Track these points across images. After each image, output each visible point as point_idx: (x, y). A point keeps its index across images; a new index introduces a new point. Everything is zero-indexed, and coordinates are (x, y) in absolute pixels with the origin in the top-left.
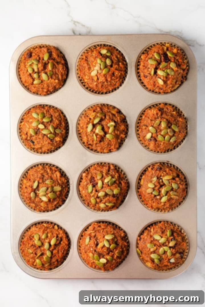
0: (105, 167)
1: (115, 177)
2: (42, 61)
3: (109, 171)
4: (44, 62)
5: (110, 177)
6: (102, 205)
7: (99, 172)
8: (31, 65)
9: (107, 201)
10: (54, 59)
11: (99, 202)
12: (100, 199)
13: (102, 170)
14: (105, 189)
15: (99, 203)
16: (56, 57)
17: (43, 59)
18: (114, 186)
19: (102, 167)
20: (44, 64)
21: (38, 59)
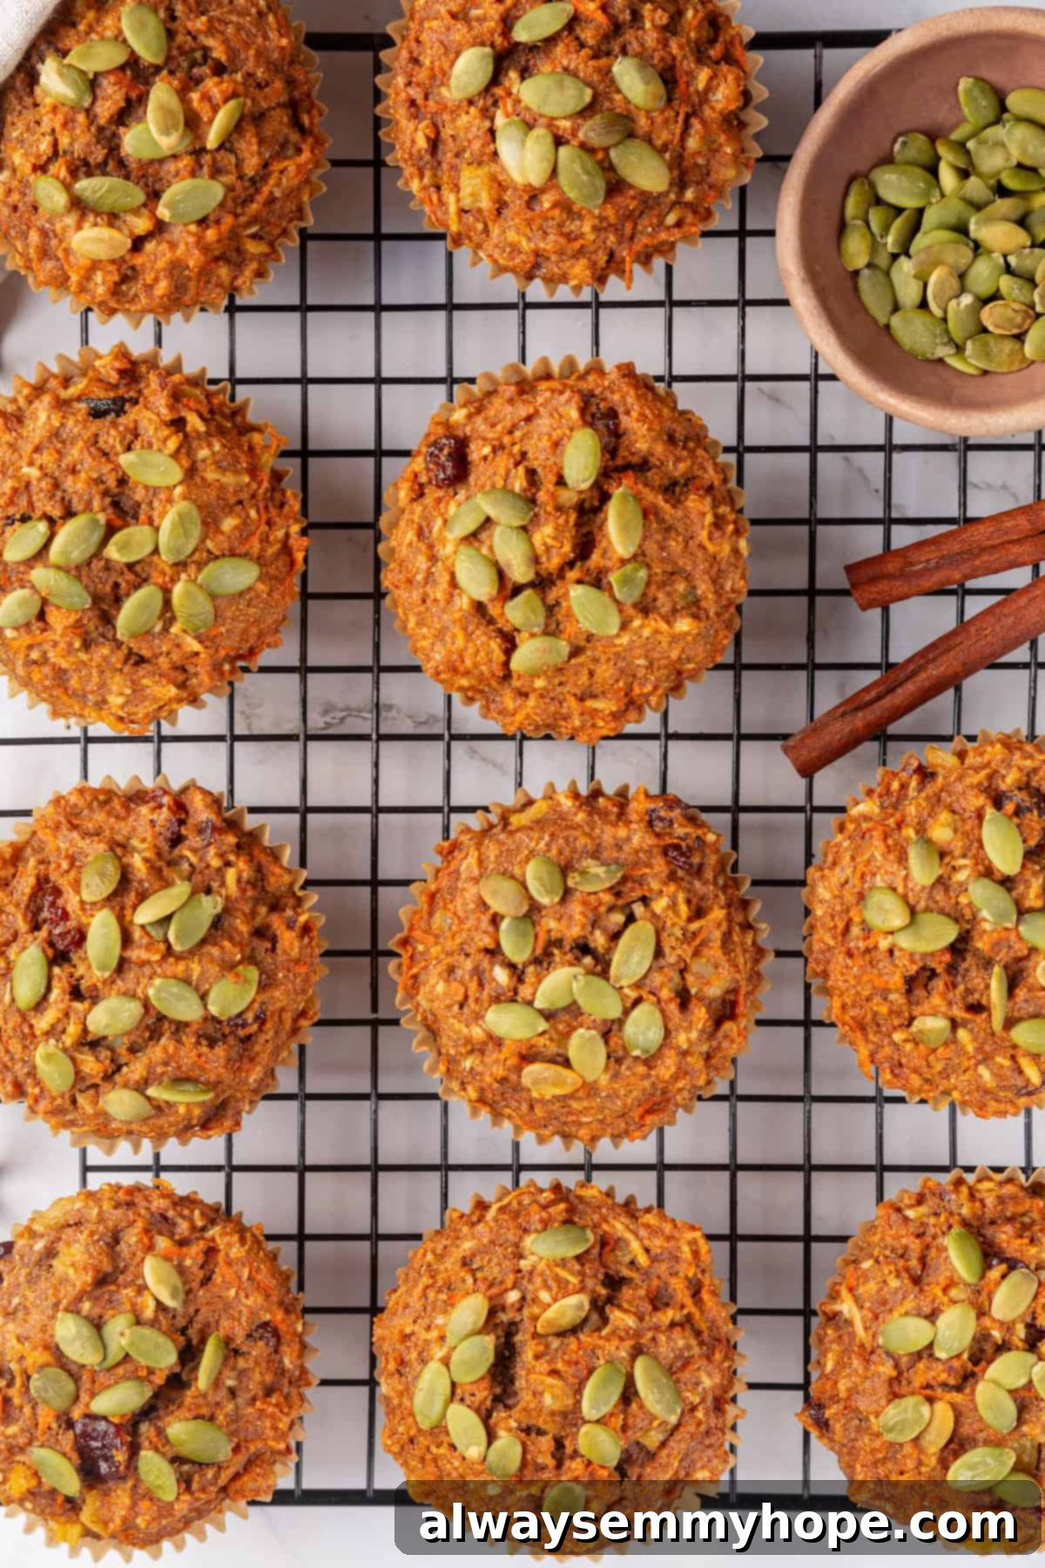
0: (144, 810)
1: (223, 884)
2: (553, 496)
3: (177, 840)
4: (568, 497)
5: (181, 889)
6: (120, 1103)
7: (102, 847)
8: (473, 537)
9: (159, 1070)
10: (642, 466)
11: (98, 1080)
12: (105, 1054)
13: (123, 829)
14: (144, 981)
15: (95, 1086)
16: (659, 448)
17: (561, 481)
18: (215, 951)
19: (128, 810)
20: (573, 517)
21: (519, 483)
